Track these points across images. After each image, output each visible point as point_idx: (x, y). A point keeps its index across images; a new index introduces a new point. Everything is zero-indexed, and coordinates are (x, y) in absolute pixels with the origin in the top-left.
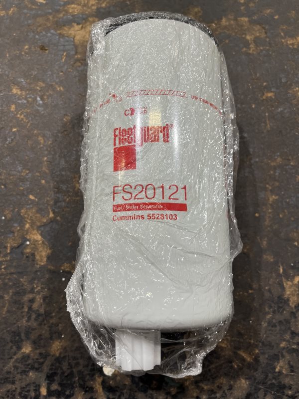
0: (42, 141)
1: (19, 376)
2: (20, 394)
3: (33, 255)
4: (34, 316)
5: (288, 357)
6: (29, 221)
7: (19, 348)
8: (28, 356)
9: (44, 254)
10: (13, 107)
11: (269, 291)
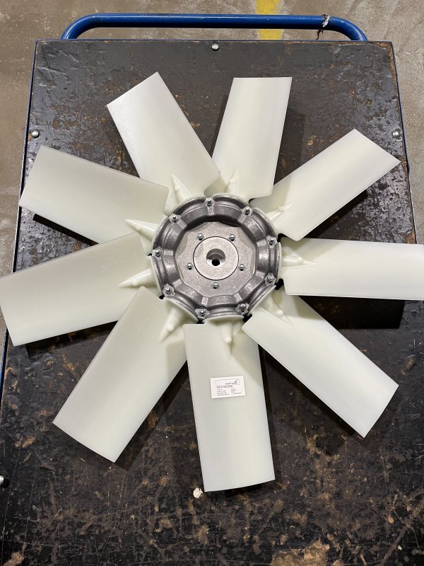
1: (141, 500)
2: (142, 511)
4: (149, 461)
5: (308, 486)
7: (141, 482)
8: (146, 486)
11: (297, 444)
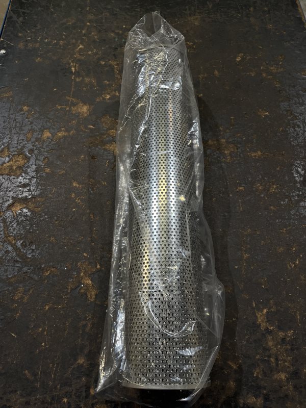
0: (92, 217)
3: (86, 294)
6: (83, 271)
9: (93, 293)
10: (73, 195)
